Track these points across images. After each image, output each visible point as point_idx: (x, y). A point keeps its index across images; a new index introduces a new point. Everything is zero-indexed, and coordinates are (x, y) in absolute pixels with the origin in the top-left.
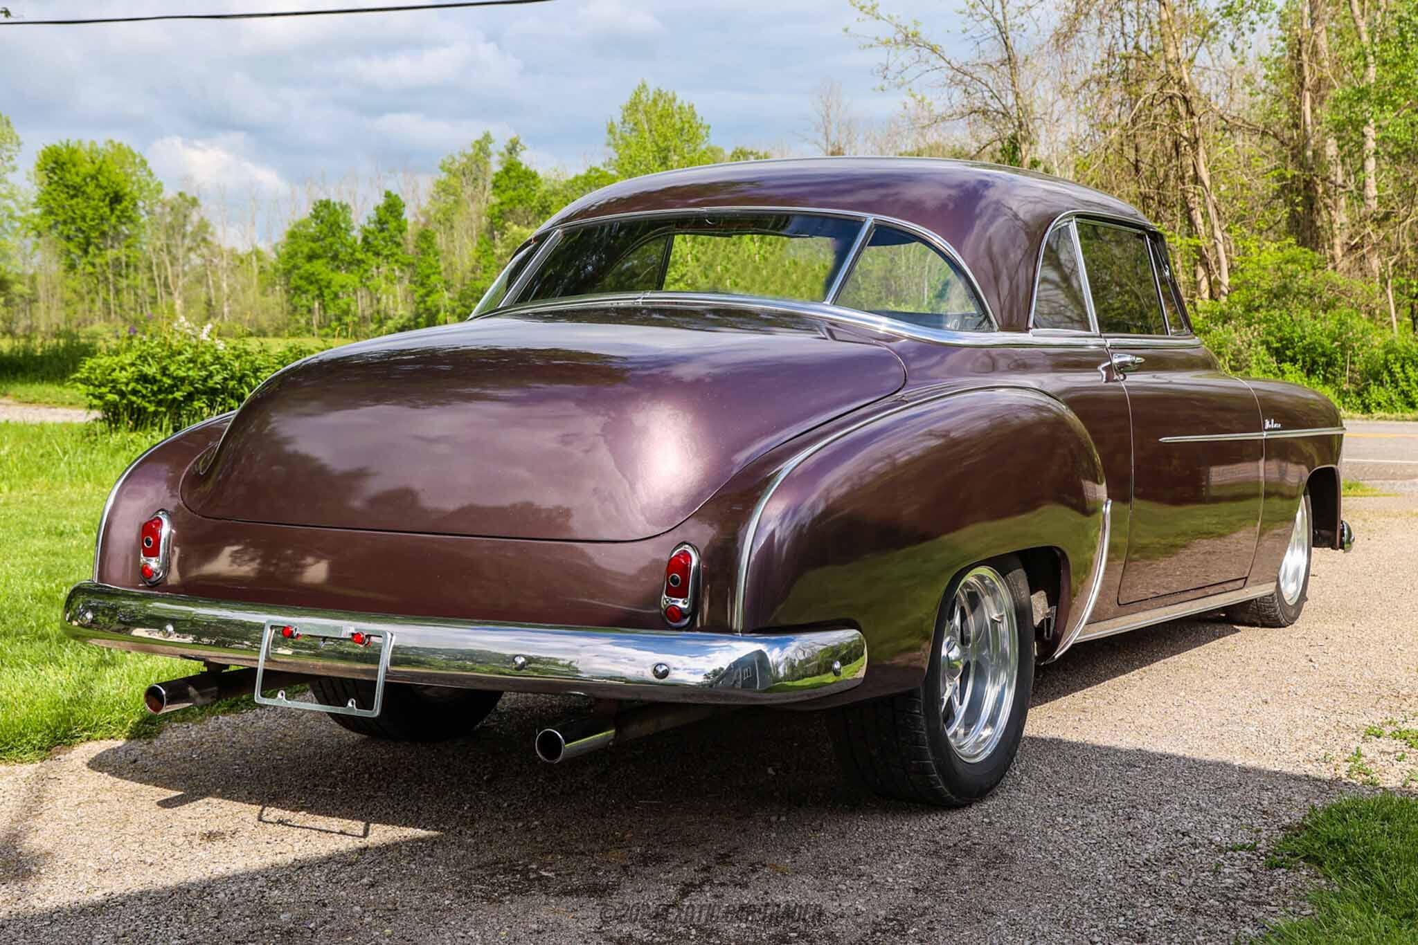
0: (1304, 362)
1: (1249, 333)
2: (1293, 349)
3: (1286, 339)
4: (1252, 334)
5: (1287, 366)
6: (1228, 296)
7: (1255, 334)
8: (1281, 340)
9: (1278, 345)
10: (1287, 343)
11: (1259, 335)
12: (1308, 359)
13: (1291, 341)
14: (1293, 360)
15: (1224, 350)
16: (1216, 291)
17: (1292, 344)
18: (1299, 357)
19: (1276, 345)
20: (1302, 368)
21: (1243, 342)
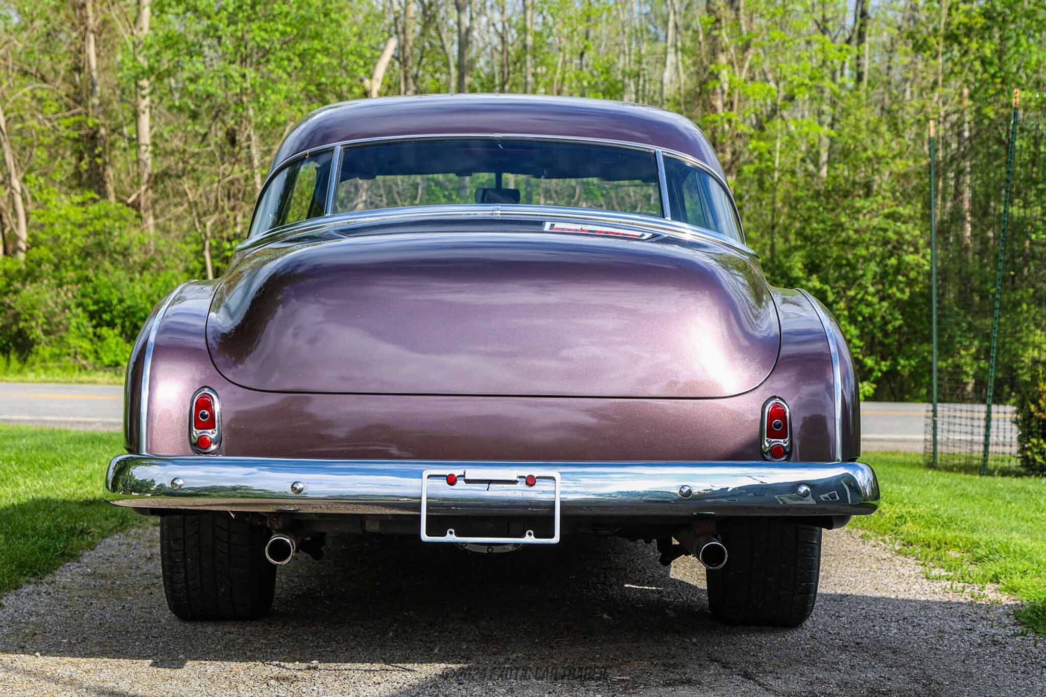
0: (123, 326)
1: (62, 294)
2: (111, 312)
3: (104, 302)
4: (66, 295)
5: (105, 331)
6: (26, 252)
7: (70, 295)
8: (96, 302)
9: (95, 308)
10: (107, 306)
11: (74, 297)
12: (127, 324)
13: (108, 304)
14: (111, 325)
15: (36, 312)
16: (10, 247)
17: (109, 306)
18: (118, 321)
19: (93, 308)
20: (121, 335)
21: (56, 303)
